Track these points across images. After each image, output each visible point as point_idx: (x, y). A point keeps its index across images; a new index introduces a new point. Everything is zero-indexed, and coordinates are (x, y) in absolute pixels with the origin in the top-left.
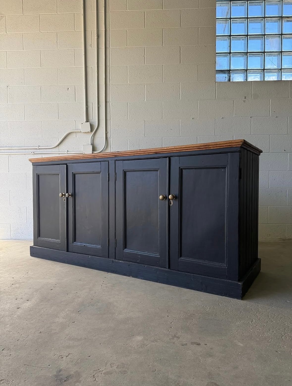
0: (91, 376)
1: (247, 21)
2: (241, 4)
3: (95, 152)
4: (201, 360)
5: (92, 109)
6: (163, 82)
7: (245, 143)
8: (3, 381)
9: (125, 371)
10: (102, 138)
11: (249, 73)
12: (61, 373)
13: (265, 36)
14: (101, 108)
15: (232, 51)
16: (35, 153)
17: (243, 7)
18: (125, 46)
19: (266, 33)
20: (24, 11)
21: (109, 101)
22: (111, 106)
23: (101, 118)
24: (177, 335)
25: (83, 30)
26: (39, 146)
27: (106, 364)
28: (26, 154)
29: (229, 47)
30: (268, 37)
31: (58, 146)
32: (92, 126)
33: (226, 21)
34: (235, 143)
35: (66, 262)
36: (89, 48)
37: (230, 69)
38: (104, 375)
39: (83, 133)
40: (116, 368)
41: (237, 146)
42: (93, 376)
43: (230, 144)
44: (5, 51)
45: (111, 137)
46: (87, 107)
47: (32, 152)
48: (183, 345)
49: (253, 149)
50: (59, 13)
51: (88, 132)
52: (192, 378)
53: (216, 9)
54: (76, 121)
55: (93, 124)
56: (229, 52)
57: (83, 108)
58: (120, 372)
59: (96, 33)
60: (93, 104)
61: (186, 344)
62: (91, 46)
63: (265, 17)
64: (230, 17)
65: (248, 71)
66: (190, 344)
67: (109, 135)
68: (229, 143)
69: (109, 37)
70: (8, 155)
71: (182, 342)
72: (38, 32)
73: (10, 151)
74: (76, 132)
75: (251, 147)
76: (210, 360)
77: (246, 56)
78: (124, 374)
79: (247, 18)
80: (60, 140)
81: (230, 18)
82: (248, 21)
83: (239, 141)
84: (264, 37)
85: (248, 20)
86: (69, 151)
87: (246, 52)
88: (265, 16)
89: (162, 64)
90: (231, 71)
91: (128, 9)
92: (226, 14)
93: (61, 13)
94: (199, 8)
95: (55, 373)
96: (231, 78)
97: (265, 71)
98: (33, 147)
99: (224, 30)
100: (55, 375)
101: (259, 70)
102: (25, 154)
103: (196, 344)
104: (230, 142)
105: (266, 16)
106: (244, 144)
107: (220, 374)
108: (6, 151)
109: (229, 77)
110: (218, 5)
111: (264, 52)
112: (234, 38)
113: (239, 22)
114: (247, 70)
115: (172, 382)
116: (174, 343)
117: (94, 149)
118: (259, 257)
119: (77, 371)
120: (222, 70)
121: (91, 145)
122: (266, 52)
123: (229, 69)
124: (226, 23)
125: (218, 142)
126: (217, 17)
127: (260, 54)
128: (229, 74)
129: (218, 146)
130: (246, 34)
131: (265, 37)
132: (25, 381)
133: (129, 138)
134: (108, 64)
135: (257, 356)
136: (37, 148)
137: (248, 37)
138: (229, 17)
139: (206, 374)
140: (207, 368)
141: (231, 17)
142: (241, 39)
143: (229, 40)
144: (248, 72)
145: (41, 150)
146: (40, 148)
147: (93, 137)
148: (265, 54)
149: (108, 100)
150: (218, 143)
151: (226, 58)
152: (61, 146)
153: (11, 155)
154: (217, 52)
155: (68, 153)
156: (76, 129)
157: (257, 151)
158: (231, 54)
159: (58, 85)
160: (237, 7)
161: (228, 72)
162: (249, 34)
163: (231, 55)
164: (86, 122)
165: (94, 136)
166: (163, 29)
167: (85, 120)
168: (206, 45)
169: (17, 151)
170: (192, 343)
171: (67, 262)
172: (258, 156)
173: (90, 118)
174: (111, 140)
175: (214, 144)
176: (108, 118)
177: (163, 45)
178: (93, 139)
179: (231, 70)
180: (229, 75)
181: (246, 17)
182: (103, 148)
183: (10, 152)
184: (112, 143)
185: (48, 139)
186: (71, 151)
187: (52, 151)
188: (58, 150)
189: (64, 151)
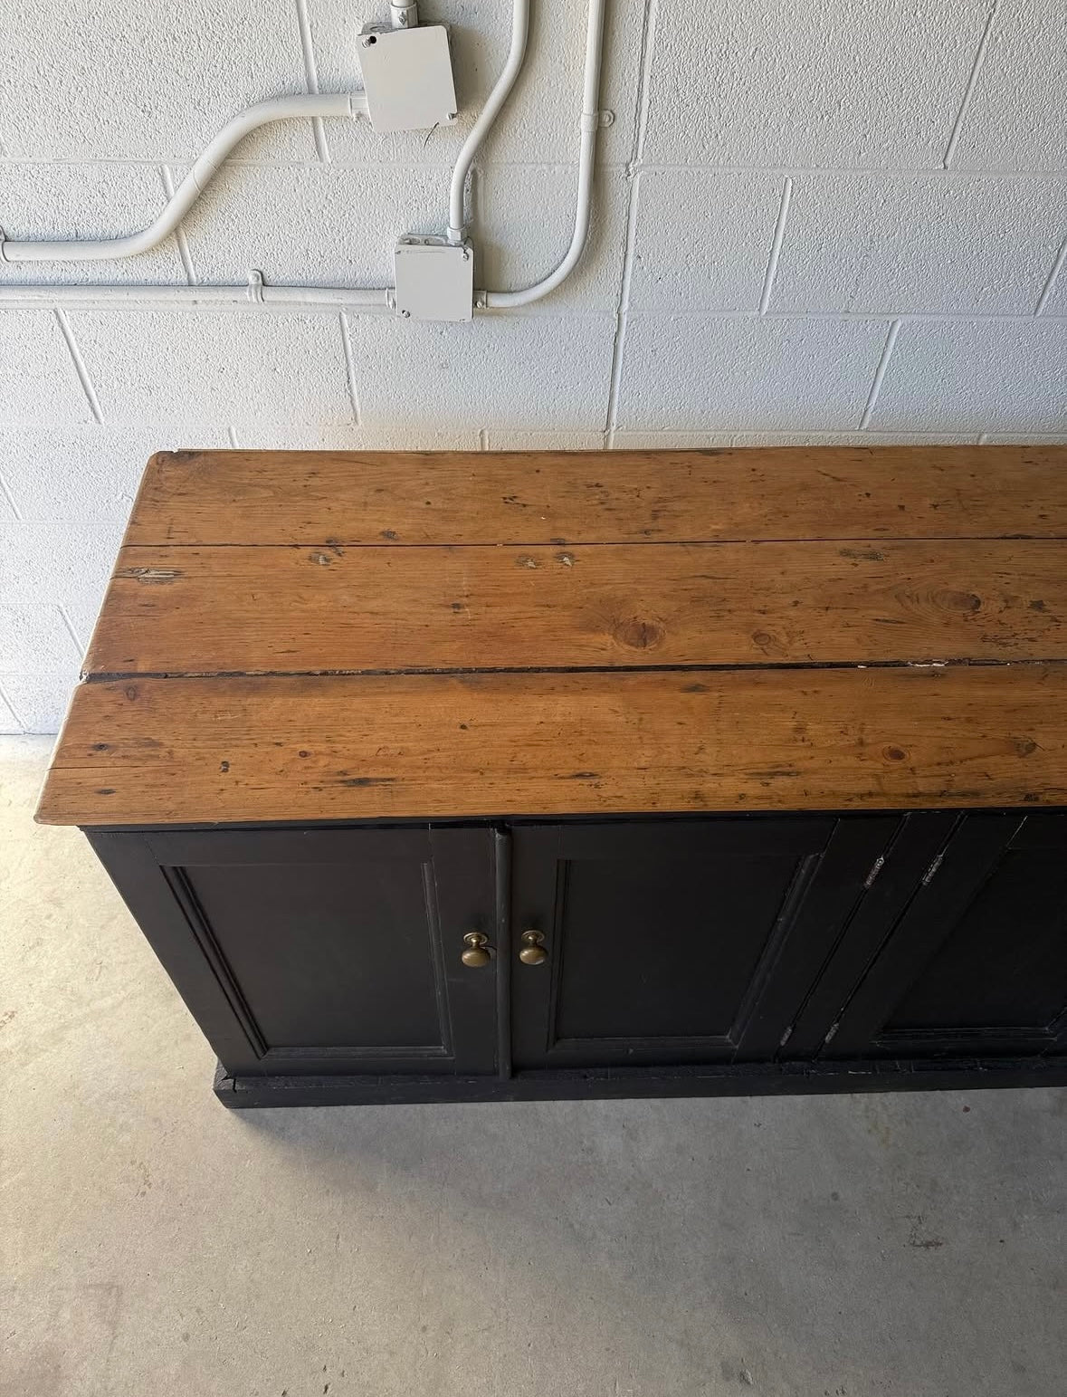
3: (496, 301)
31: (173, 243)
32: (466, 59)
45: (639, 161)
67: (618, 150)
74: (314, 118)
121: (464, 243)
146: (11, 252)
147: (476, 160)
152: (194, 241)
174: (633, 191)
184: (641, 218)
185: (65, 173)
186: (285, 275)
187: (130, 278)
188: (182, 270)
189: (227, 278)
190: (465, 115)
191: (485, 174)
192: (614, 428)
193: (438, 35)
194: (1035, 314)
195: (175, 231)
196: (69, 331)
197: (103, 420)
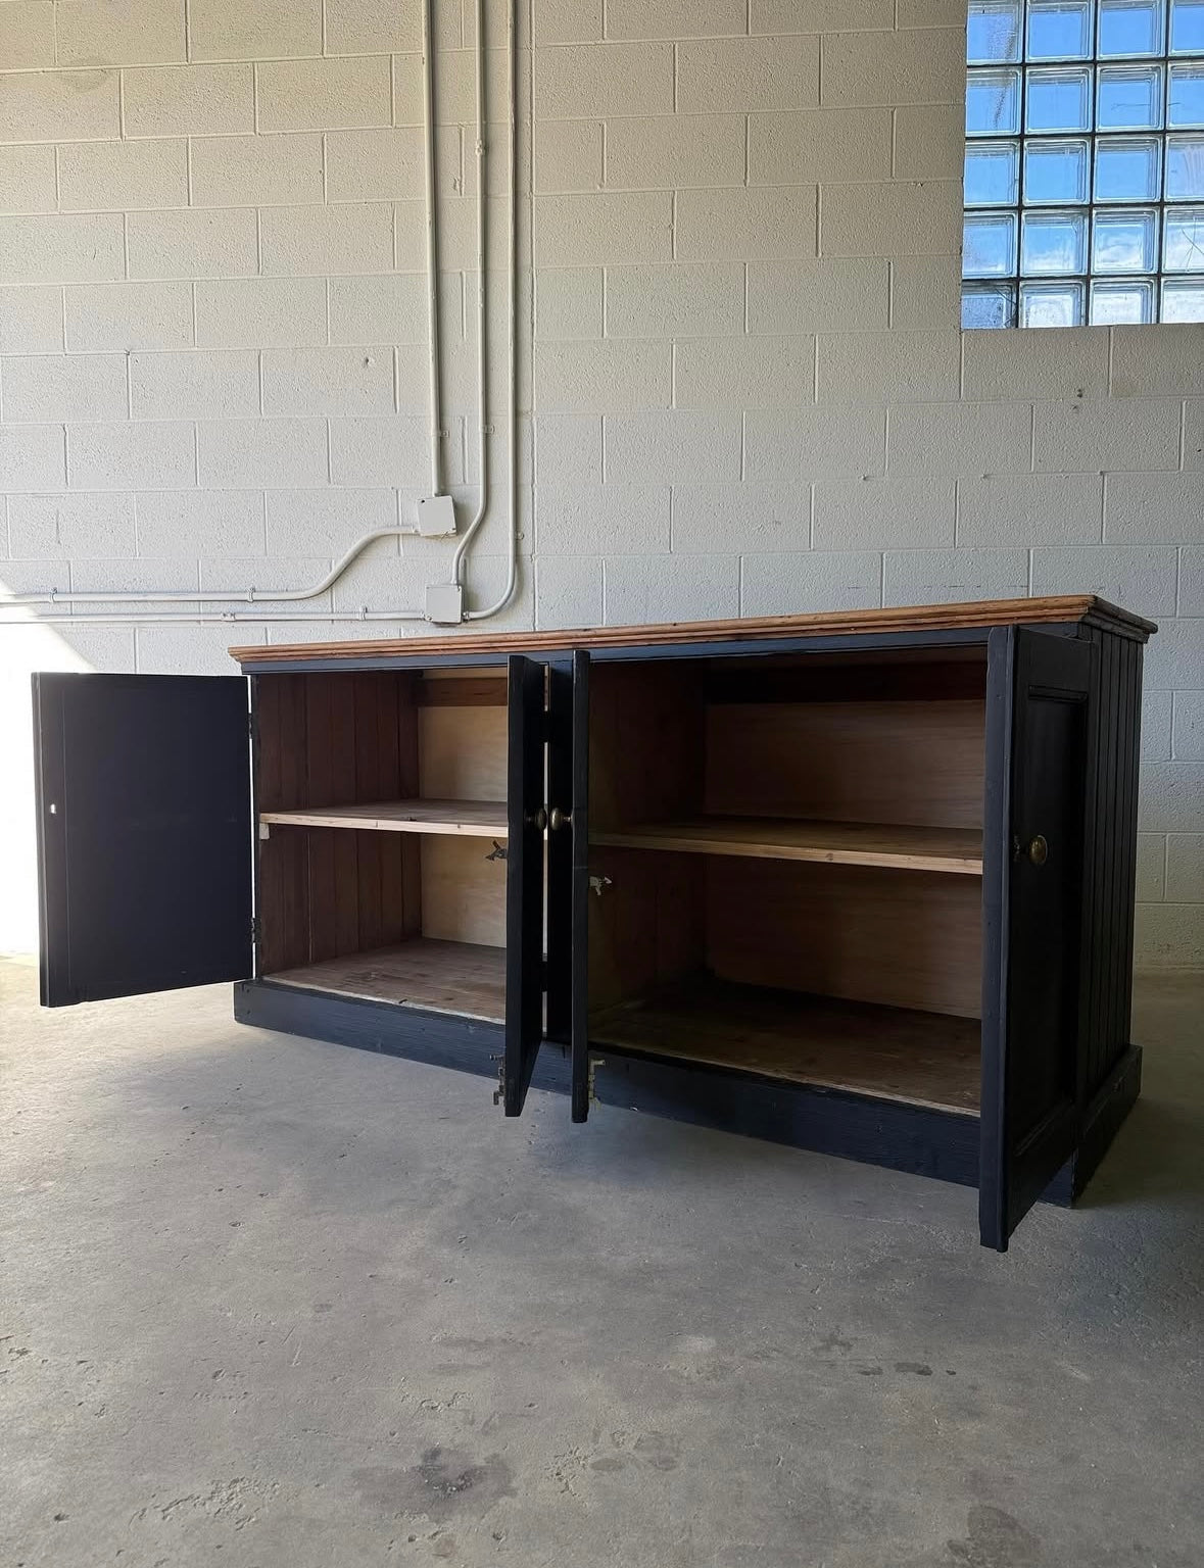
0: (548, 1473)
1: (1091, 77)
2: (1068, 6)
3: (473, 615)
4: (939, 1427)
5: (460, 445)
6: (747, 331)
7: (1097, 607)
8: (241, 1484)
9: (666, 1461)
10: (501, 558)
11: (1097, 290)
12: (441, 1460)
13: (1168, 138)
14: (495, 439)
15: (1027, 202)
16: (237, 618)
17: (1076, 15)
18: (594, 188)
19: (1171, 125)
20: (189, 49)
21: (529, 409)
22: (536, 430)
23: (495, 480)
24: (841, 1337)
25: (425, 124)
26: (254, 590)
27: (596, 1434)
28: (202, 623)
29: (1017, 182)
30: (1177, 140)
32: (460, 511)
33: (1007, 75)
34: (1058, 607)
35: (379, 1045)
36: (448, 195)
37: (1018, 274)
38: (593, 1473)
39: (427, 537)
40: (635, 1447)
41: (1067, 619)
42: (557, 1474)
43: (1039, 613)
44: (117, 210)
45: (537, 553)
46: (442, 433)
47: (224, 615)
48: (867, 1374)
49: (1126, 625)
50: (332, 56)
51: (447, 535)
52: (913, 1489)
53: (966, 29)
54: (400, 492)
55: (466, 501)
56: (1016, 205)
57: (427, 438)
58: (650, 1461)
59: (478, 137)
60: (463, 421)
61: (879, 1371)
62: (458, 187)
63: (1166, 59)
64: (1024, 60)
65: (1092, 282)
66: (894, 1369)
67: (526, 548)
68: (1036, 608)
69: (532, 152)
70: (130, 625)
71: (860, 1363)
72: (248, 133)
73: (140, 608)
74: (399, 535)
75: (1116, 617)
76: (971, 1428)
77: (1087, 221)
78: (667, 1470)
79: (1094, 63)
80: (336, 567)
81: (1024, 65)
82: (1098, 73)
83: (1077, 601)
84: (1160, 142)
85: (1098, 69)
86: (370, 609)
87: (1086, 202)
88: (1169, 54)
89: (744, 261)
90: (1021, 284)
91: (605, 36)
92: (1004, 47)
93: (338, 55)
94: (897, 27)
95: (420, 1462)
96: (1023, 310)
97: (1163, 280)
98: (231, 592)
99: (998, 115)
100: (421, 1468)
101: (1140, 279)
102: (199, 621)
103: (914, 1371)
104: (1041, 602)
105: (1173, 52)
106: (1092, 612)
107: (1012, 1479)
108: (125, 608)
109: (1014, 307)
110: (976, 9)
111: (1162, 204)
112: (1036, 145)
113: (1059, 79)
114: (1087, 279)
115: (842, 1503)
116: (832, 1365)
117: (468, 603)
118: (1132, 1042)
119: (495, 1456)
120: (986, 278)
121: (458, 584)
122: (1169, 204)
123: (1014, 275)
124: (1005, 86)
125: (991, 602)
126: (969, 62)
127: (1142, 212)
128: (1015, 296)
129: (989, 616)
130: (1089, 130)
131: (1164, 143)
132: (318, 1485)
133: (609, 557)
134: (525, 261)
135: (1145, 1419)
136: (247, 597)
137: (1097, 140)
138: (1019, 61)
139: (961, 1479)
140: (965, 1457)
141: (1026, 61)
142: (1067, 152)
143: (1018, 155)
144: (1091, 286)
145: (260, 607)
146: (256, 596)
147: (465, 555)
148: (1166, 210)
149: (525, 407)
150: (991, 607)
151: (1000, 228)
152: (338, 590)
153: (143, 625)
154: (966, 205)
155: (368, 616)
156: (398, 524)
157: (1135, 629)
158: (1024, 214)
159: (327, 346)
160: (1054, 16)
161: (1011, 287)
162: (1100, 129)
163: (1023, 218)
164: (436, 495)
165: (468, 550)
166: (748, 114)
167: (434, 489)
168: (922, 180)
169: (166, 608)
170: (902, 1367)
171: (382, 1045)
172: (1139, 645)
173: (455, 479)
174: (535, 567)
175: (973, 608)
176: (526, 479)
177: (748, 181)
178: (465, 561)
179: (1023, 279)
180: (1015, 300)
181: (1090, 58)
182: (505, 597)
183: (140, 614)
184: (539, 578)
185: (289, 564)
186: (379, 608)
187: (304, 610)
188: (330, 606)
189: (350, 609)
190: (458, 535)
191: (470, 560)
193: (447, 500)
195: (330, 586)
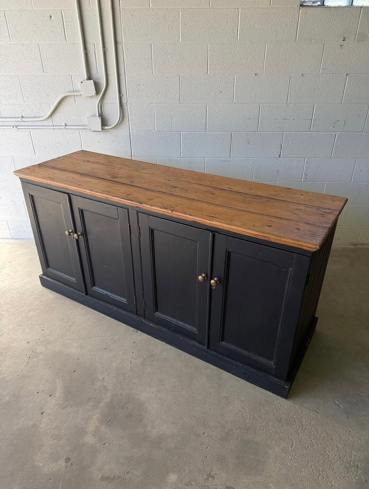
3: (106, 128)
5: (94, 56)
6: (211, 6)
10: (115, 104)
14: (108, 54)
16: (18, 128)
21: (121, 41)
22: (124, 50)
23: (110, 72)
24: (212, 473)
26: (22, 117)
28: (6, 129)
31: (51, 117)
32: (97, 86)
39: (85, 97)
45: (128, 103)
46: (86, 51)
47: (14, 126)
51: (93, 96)
54: (72, 77)
55: (99, 81)
57: (81, 53)
60: (94, 46)
67: (124, 101)
71: (216, 486)
74: (74, 95)
80: (52, 108)
86: (67, 124)
98: (15, 118)
117: (104, 123)
121: (99, 116)
133: (156, 105)
136: (20, 120)
145: (26, 123)
146: (24, 119)
147: (101, 103)
149: (119, 40)
152: (54, 117)
155: (67, 127)
156: (74, 91)
159: (33, 9)
164: (87, 79)
165: (101, 101)
167: (86, 77)
173: (94, 72)
174: (128, 108)
176: (122, 72)
178: (101, 105)
182: (117, 121)
184: (130, 113)
185: (34, 106)
186: (70, 124)
187: (43, 125)
188: (52, 123)
189: (60, 125)
190: (97, 96)
191: (103, 106)
192: (133, 156)
193: (91, 82)
194: (206, 131)
195: (51, 115)
196: (32, 136)
197: (36, 154)
